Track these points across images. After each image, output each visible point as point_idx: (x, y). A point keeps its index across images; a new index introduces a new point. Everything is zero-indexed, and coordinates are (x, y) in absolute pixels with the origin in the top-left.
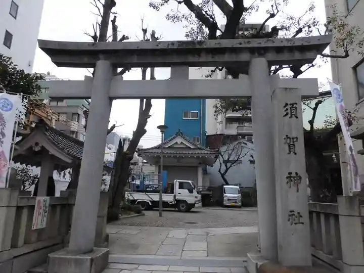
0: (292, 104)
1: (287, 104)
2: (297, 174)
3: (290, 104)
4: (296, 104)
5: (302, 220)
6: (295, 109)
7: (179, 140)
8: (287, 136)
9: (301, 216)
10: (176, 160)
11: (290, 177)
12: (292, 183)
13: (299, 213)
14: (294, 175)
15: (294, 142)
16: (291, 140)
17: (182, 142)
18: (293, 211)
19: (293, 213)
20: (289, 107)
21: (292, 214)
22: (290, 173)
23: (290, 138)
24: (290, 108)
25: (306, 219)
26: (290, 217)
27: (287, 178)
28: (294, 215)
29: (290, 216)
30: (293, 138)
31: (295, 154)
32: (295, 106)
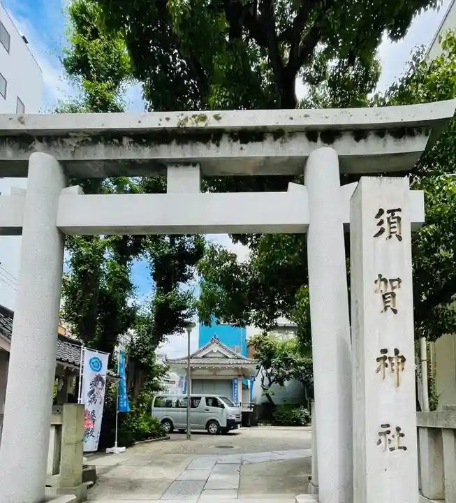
0: (392, 212)
1: (381, 212)
2: (397, 352)
3: (388, 212)
4: (399, 210)
5: (403, 442)
6: (396, 220)
7: (215, 348)
8: (380, 276)
9: (402, 435)
10: (212, 373)
11: (385, 358)
12: (388, 369)
13: (398, 429)
14: (391, 354)
15: (393, 288)
16: (389, 283)
17: (218, 351)
18: (388, 426)
19: (388, 429)
20: (385, 216)
21: (385, 430)
22: (384, 351)
23: (385, 280)
24: (388, 219)
25: (410, 439)
26: (382, 438)
27: (378, 359)
28: (389, 432)
29: (380, 434)
30: (392, 281)
31: (395, 311)
32: (397, 214)
